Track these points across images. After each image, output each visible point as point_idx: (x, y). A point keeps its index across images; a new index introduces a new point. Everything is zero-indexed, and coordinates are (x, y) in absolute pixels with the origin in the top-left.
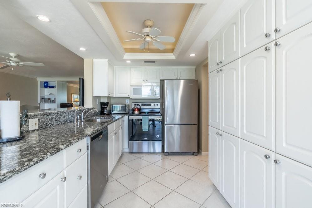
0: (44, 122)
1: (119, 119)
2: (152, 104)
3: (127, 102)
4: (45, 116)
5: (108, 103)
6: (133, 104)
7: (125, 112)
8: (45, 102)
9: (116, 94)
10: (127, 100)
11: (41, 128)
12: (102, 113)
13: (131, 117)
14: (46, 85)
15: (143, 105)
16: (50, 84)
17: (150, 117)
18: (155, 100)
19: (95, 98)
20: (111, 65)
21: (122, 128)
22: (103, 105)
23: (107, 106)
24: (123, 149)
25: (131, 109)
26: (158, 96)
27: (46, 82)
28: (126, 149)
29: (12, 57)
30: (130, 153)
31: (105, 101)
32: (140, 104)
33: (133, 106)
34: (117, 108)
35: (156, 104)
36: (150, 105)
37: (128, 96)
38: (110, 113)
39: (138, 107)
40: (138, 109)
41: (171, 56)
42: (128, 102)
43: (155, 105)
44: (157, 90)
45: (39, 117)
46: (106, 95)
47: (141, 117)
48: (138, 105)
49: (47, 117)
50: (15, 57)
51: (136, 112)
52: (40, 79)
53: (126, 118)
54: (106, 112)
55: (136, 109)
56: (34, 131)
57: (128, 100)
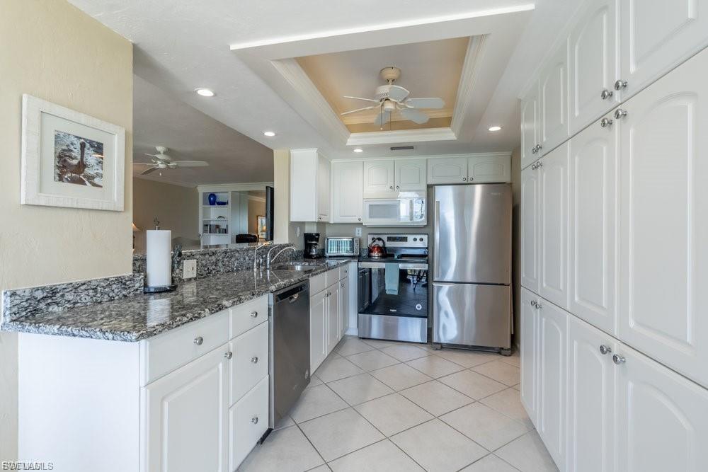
0: (205, 266)
1: (335, 267)
2: (410, 238)
3: (357, 232)
4: (207, 256)
5: (318, 235)
6: (370, 237)
7: (352, 254)
8: (210, 232)
9: (334, 218)
10: (357, 229)
11: (200, 276)
12: (307, 255)
13: (366, 265)
14: (212, 200)
15: (389, 239)
16: (219, 200)
17: (401, 266)
18: (416, 230)
19: (294, 225)
20: (324, 159)
21: (342, 285)
22: (310, 239)
23: (317, 240)
24: (345, 328)
25: (365, 246)
26: (422, 221)
27: (213, 195)
28: (353, 330)
29: (159, 153)
30: (361, 338)
31: (312, 230)
32: (385, 238)
33: (370, 242)
34: (338, 246)
35: (418, 237)
36: (405, 239)
37: (358, 221)
38: (321, 256)
39: (381, 244)
40: (379, 247)
41: (448, 135)
42: (359, 233)
43: (415, 240)
44: (420, 208)
45: (198, 257)
46: (314, 219)
47: (383, 265)
48: (379, 239)
49: (210, 258)
50: (164, 153)
51: (376, 255)
52: (203, 189)
53: (353, 267)
54: (314, 252)
55: (374, 247)
56: (190, 279)
57: (360, 229)
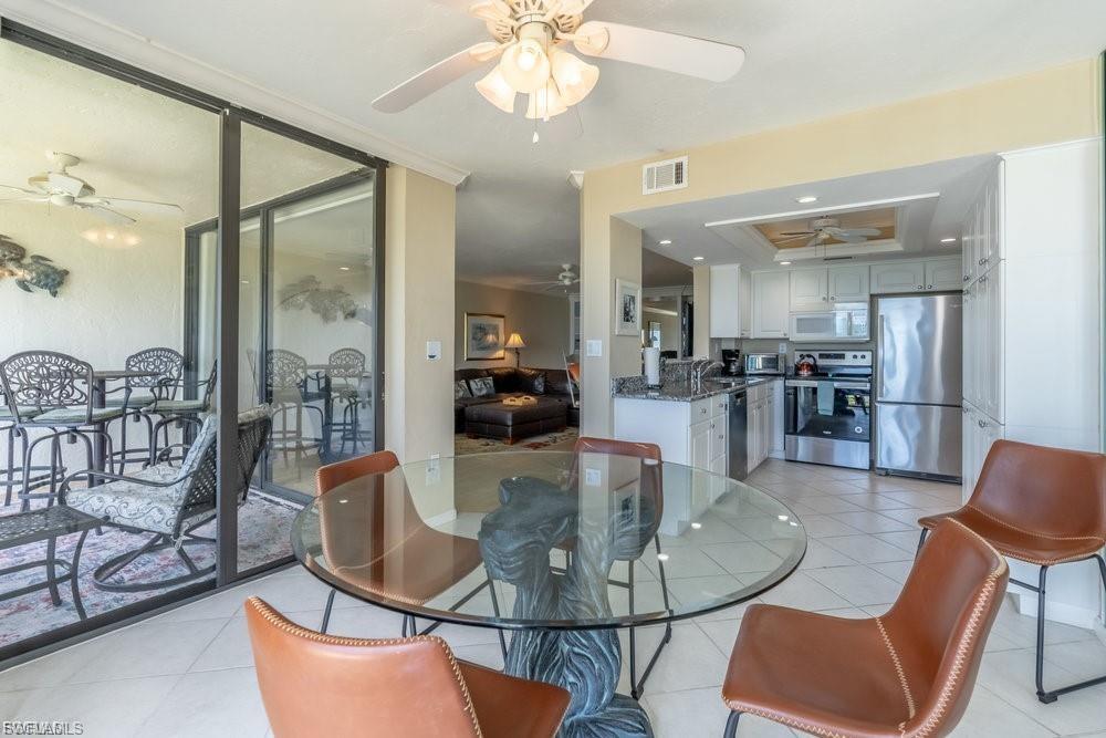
1: (756, 384)
2: (849, 355)
3: (785, 349)
5: (737, 351)
6: (798, 354)
7: (775, 372)
9: (755, 333)
10: (781, 345)
12: (725, 372)
13: (792, 383)
15: (821, 356)
17: (836, 385)
18: (856, 346)
19: (715, 341)
20: (745, 273)
21: (770, 402)
22: (728, 356)
23: (737, 356)
24: (771, 450)
25: (791, 365)
26: (864, 334)
28: (779, 454)
29: (564, 270)
30: (787, 460)
31: (732, 347)
32: (816, 355)
33: (797, 359)
34: (757, 363)
35: (859, 354)
36: (842, 357)
37: (783, 336)
38: (741, 373)
39: (811, 361)
40: (808, 365)
41: (894, 246)
42: (783, 349)
43: (855, 357)
44: (861, 321)
46: (736, 335)
47: (814, 384)
48: (809, 356)
50: (570, 270)
51: (805, 373)
53: (779, 384)
54: (733, 369)
55: (803, 365)
57: (785, 344)
